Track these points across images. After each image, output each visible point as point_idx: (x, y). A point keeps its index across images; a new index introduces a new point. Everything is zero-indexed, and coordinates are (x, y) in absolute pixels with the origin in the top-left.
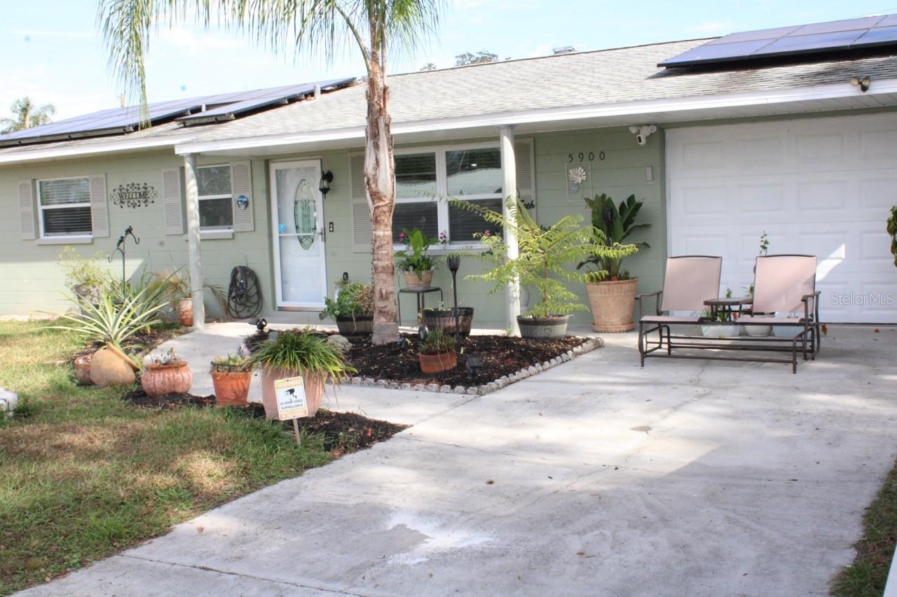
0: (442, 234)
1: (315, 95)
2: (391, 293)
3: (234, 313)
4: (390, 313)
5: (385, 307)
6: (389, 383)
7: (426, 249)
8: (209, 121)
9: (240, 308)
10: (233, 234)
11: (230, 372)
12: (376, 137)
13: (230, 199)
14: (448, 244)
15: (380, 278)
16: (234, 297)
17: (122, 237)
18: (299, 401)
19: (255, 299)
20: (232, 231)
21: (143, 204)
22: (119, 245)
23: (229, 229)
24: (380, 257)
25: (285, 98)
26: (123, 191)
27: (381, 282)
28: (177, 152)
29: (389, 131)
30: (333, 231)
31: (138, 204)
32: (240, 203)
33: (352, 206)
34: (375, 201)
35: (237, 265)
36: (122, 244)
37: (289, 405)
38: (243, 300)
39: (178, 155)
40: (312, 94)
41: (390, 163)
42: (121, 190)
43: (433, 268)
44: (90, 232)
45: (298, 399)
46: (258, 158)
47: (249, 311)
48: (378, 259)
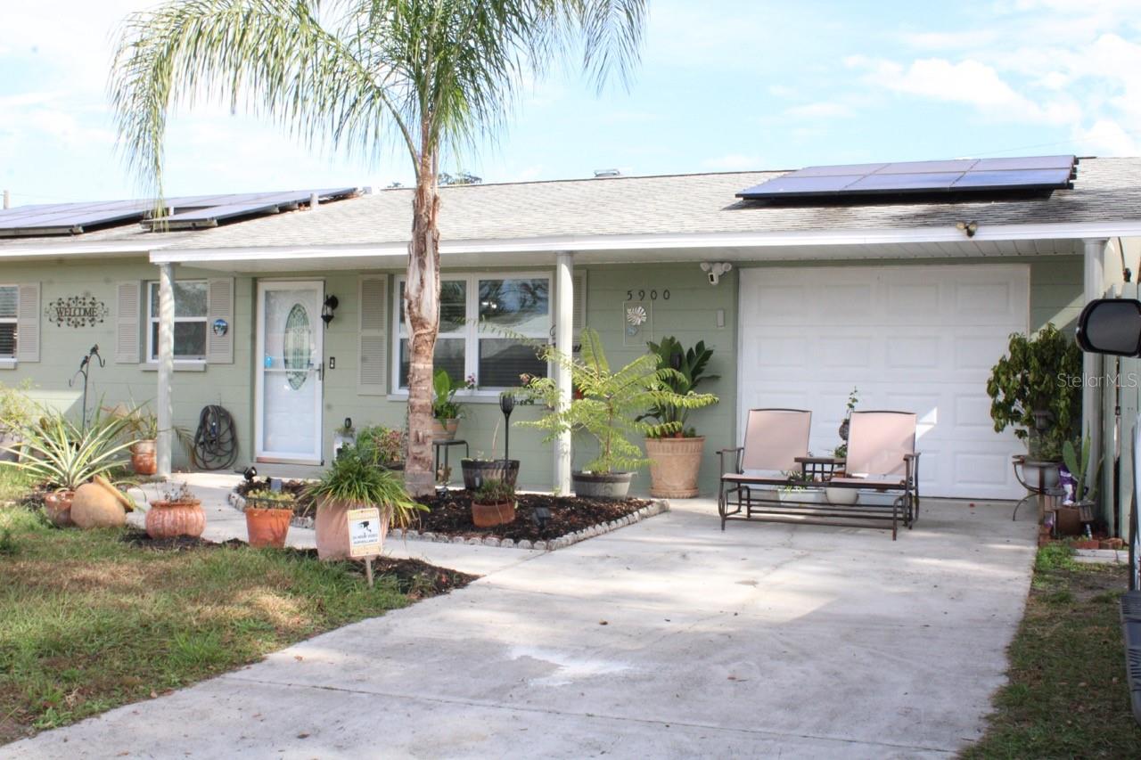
0: (470, 377)
1: (312, 205)
2: (429, 436)
3: (200, 463)
4: (426, 460)
5: (421, 453)
6: (437, 537)
7: (452, 394)
8: (184, 226)
9: (208, 457)
10: (205, 366)
11: (269, 507)
12: (422, 253)
13: (204, 324)
14: (476, 390)
15: (416, 418)
16: (202, 443)
17: (87, 357)
18: (374, 536)
19: (228, 447)
20: (203, 362)
21: (88, 324)
22: (82, 366)
23: (200, 359)
24: (418, 394)
25: (276, 206)
26: (62, 305)
27: (418, 423)
28: (152, 260)
29: (437, 248)
30: (333, 368)
31: (81, 323)
32: (216, 328)
33: (360, 340)
34: (417, 328)
35: (209, 404)
36: (85, 366)
37: (362, 539)
38: (213, 448)
39: (153, 264)
40: (307, 203)
41: (436, 285)
42: (60, 304)
43: (458, 417)
44: (11, 355)
45: (372, 533)
46: (244, 275)
47: (219, 461)
48: (416, 396)
